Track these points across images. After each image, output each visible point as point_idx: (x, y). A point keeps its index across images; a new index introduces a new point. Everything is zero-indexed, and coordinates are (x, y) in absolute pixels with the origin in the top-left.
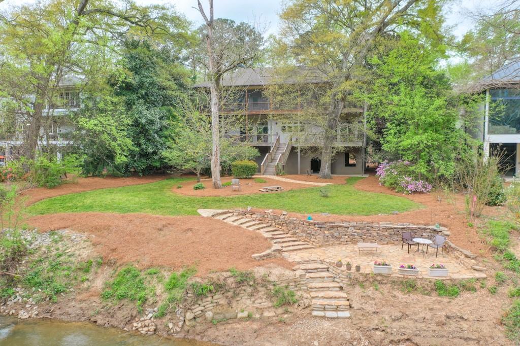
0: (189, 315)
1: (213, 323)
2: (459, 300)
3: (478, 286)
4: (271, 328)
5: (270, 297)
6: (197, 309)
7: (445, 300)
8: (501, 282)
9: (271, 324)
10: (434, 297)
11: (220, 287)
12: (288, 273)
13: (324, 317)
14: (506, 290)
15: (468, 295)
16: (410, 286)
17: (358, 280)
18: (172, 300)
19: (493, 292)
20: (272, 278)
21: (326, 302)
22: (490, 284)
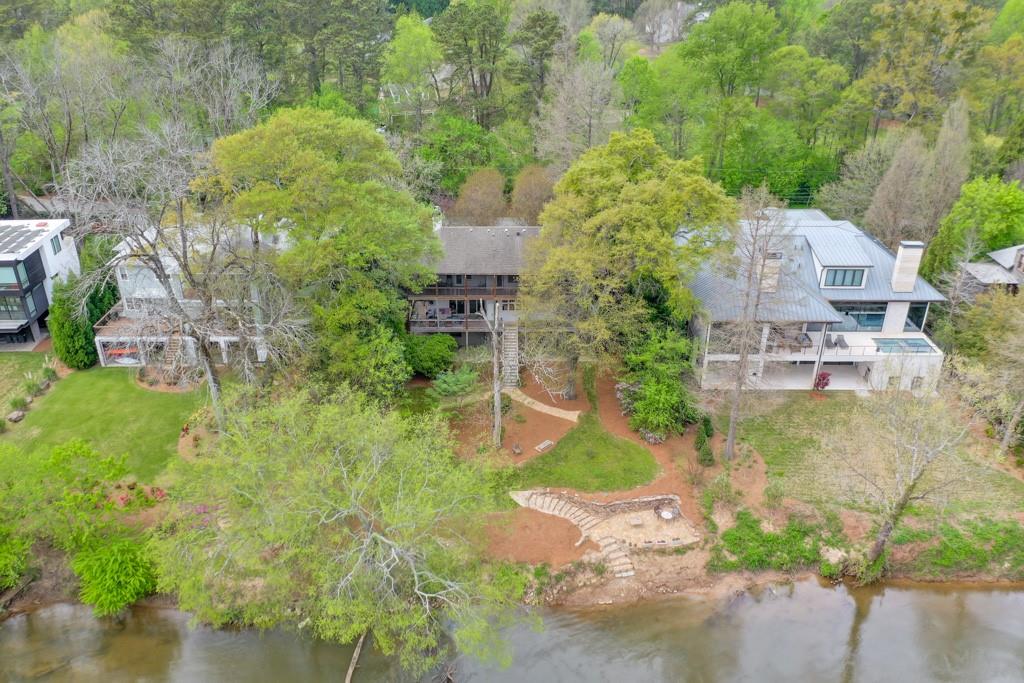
0: (555, 591)
1: (568, 592)
2: (686, 556)
3: (695, 546)
4: (598, 590)
5: (592, 571)
6: (558, 587)
7: (680, 557)
8: (706, 542)
9: (597, 587)
10: (674, 556)
11: (567, 573)
12: (599, 555)
13: (622, 577)
14: (708, 546)
15: (690, 552)
16: (662, 552)
17: (636, 552)
18: (543, 584)
19: (702, 549)
20: (593, 561)
21: (621, 568)
22: (701, 544)
